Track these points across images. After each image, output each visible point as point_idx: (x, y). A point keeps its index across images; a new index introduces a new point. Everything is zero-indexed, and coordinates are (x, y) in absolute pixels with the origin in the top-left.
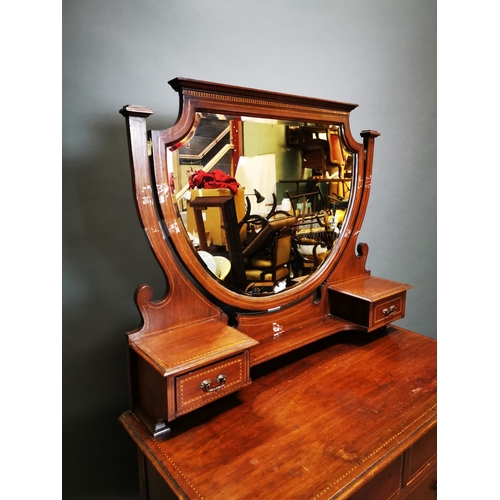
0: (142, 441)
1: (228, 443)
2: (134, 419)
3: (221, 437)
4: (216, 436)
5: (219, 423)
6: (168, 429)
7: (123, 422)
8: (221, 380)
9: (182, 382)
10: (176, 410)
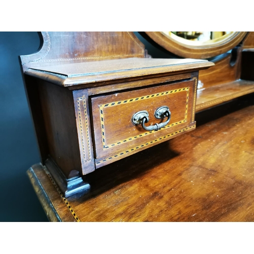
0: (49, 203)
1: (179, 206)
2: (44, 173)
3: (166, 197)
4: (156, 195)
5: (155, 177)
6: (87, 186)
7: (31, 176)
8: (162, 115)
9: (102, 107)
10: (95, 157)
